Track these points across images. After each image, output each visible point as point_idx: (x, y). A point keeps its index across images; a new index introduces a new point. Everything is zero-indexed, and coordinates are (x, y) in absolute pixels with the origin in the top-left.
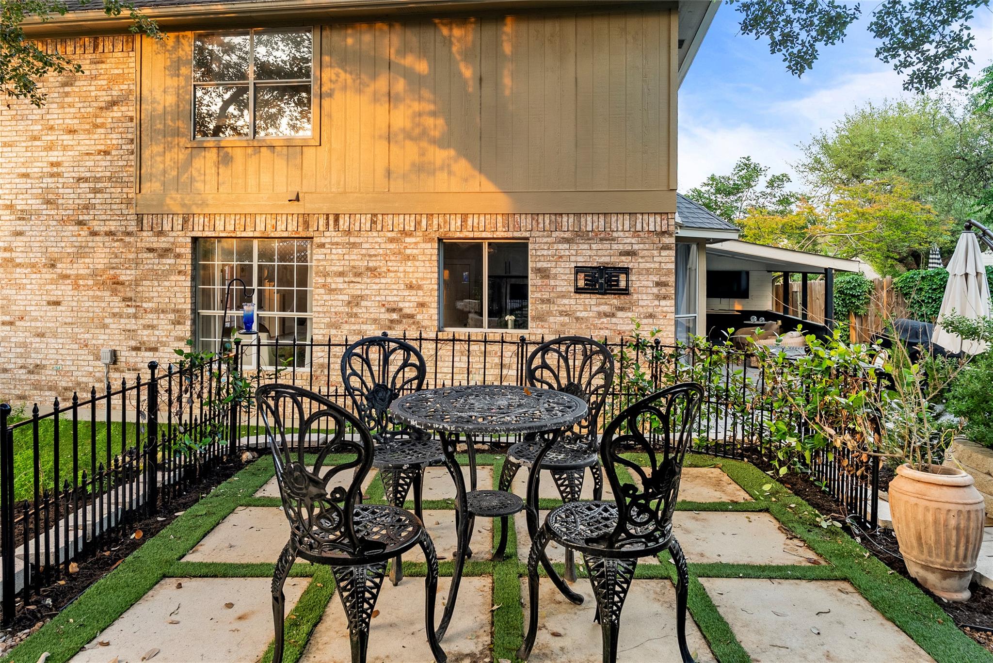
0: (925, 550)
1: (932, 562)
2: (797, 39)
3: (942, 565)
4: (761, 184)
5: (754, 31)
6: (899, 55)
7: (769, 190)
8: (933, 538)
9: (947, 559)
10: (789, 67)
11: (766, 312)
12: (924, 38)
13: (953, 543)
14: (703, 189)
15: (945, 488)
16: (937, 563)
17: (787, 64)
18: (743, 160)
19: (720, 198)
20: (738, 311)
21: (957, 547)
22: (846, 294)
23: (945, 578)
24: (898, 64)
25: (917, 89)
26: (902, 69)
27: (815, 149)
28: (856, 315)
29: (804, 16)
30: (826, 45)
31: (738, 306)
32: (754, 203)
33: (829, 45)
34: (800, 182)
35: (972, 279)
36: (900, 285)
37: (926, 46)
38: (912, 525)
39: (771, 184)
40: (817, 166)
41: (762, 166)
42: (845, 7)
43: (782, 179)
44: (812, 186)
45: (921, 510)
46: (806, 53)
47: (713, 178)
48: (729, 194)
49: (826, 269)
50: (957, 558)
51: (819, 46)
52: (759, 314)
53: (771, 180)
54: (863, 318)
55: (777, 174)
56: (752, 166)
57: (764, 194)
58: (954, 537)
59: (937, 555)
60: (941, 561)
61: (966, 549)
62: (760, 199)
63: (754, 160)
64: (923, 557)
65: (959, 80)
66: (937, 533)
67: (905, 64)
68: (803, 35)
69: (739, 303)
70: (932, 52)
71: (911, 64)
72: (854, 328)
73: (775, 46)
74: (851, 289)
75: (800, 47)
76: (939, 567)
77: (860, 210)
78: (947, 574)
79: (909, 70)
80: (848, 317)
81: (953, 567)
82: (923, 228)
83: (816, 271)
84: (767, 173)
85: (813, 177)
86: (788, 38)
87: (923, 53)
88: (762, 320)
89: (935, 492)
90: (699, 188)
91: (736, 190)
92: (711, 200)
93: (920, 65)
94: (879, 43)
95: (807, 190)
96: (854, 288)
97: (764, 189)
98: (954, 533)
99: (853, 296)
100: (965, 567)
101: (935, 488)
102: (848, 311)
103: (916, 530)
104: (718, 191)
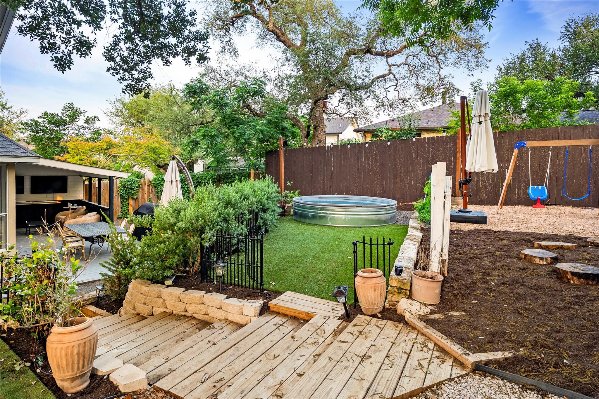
0: (62, 371)
1: (65, 376)
2: (60, 49)
3: (71, 376)
4: (81, 121)
5: (29, 36)
6: (120, 74)
7: (86, 125)
8: (65, 363)
9: (73, 371)
10: (55, 65)
11: (79, 200)
12: (133, 68)
13: (76, 362)
14: (40, 120)
15: (73, 334)
16: (68, 376)
17: (54, 63)
18: (68, 105)
19: (53, 127)
20: (59, 201)
21: (78, 363)
22: (127, 188)
23: (72, 382)
24: (120, 78)
25: (129, 93)
26: (122, 81)
27: (118, 104)
28: (132, 198)
29: (64, 36)
30: (80, 57)
31: (59, 198)
32: (77, 132)
33: (83, 58)
34: (108, 122)
35: (174, 183)
36: (153, 182)
37: (134, 72)
38: (55, 360)
39: (87, 121)
40: (118, 113)
41: (82, 110)
42: (88, 38)
43: (95, 119)
44: (115, 125)
45: (59, 350)
46: (66, 59)
47: (46, 113)
48: (58, 125)
49: (110, 177)
50: (78, 369)
51: (75, 57)
52: (73, 202)
53: (87, 119)
54: (136, 200)
55: (90, 116)
56: (75, 109)
57: (83, 127)
58: (76, 359)
59: (68, 372)
60: (70, 374)
61: (84, 362)
62: (81, 130)
63: (76, 106)
64: (61, 375)
65: (145, 94)
66: (67, 360)
67: (123, 79)
68: (63, 47)
69: (60, 197)
70: (136, 76)
71: (126, 80)
72: (132, 206)
73: (43, 49)
74: (130, 185)
75: (62, 55)
76: (69, 377)
77: (136, 142)
78: (73, 379)
79: (125, 83)
80: (128, 200)
81: (76, 374)
82: (166, 153)
83: (105, 178)
84: (85, 114)
85: (118, 120)
86: (53, 47)
87: (132, 75)
88: (76, 206)
89: (68, 338)
90: (36, 119)
91: (63, 123)
92: (46, 127)
93: (130, 81)
94: (109, 64)
95: (112, 127)
96: (131, 184)
97: (83, 124)
98: (76, 357)
99: (131, 189)
100: (84, 371)
101: (68, 335)
102: (128, 197)
103: (57, 362)
104: (51, 122)
